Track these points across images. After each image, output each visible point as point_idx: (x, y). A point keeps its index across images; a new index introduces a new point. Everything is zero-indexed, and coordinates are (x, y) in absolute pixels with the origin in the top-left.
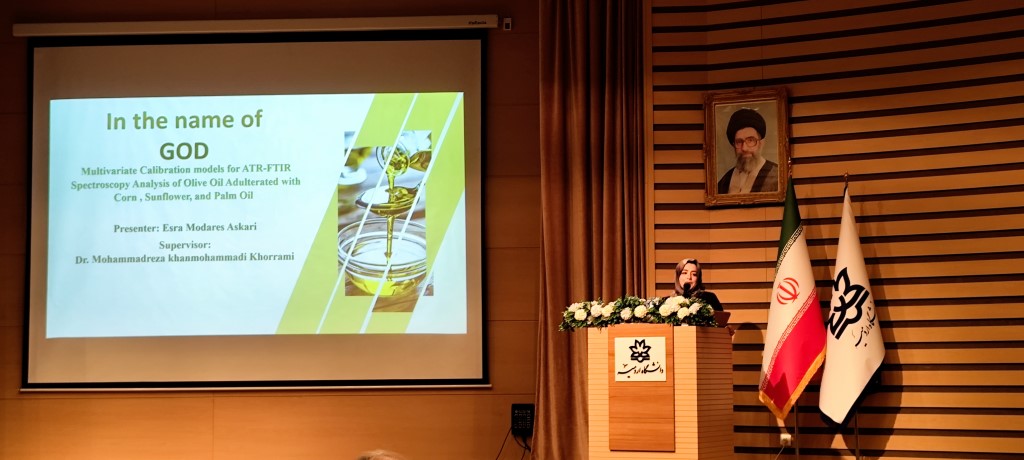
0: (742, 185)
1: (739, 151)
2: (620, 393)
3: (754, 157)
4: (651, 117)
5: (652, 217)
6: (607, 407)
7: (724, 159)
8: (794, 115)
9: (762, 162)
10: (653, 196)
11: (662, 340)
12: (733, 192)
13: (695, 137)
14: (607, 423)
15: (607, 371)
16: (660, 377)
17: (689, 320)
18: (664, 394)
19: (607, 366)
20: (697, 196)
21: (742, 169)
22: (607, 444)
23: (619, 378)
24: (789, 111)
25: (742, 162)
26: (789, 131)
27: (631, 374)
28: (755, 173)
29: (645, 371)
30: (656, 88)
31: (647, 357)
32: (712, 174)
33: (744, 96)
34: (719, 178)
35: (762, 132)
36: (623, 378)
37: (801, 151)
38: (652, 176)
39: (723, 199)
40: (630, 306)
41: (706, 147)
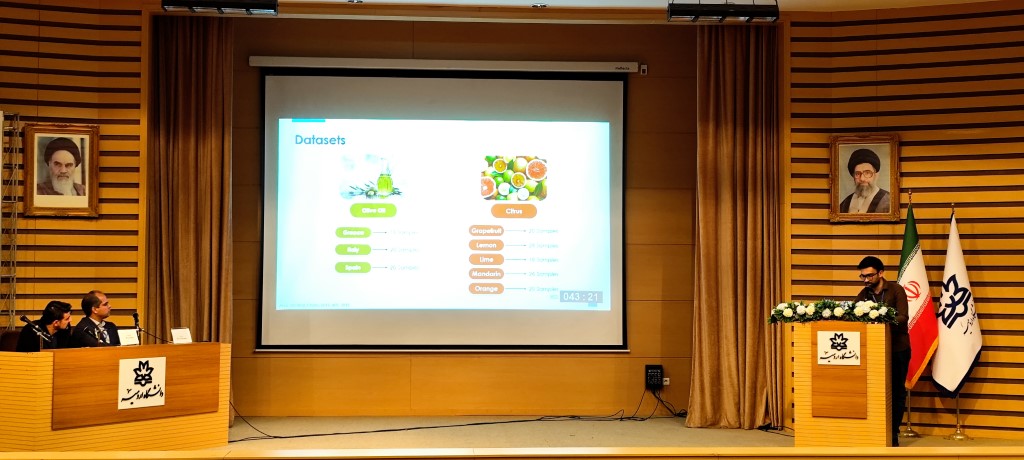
0: (859, 207)
1: (858, 181)
2: (820, 373)
3: (870, 186)
4: (789, 152)
5: (789, 229)
6: (810, 384)
7: (845, 185)
8: (903, 155)
9: (878, 190)
10: (789, 214)
11: (857, 335)
12: (853, 210)
13: (822, 169)
14: (810, 396)
15: (810, 356)
16: (856, 362)
17: (879, 319)
18: (858, 375)
19: (810, 352)
20: (823, 214)
21: (860, 195)
22: (811, 412)
23: (820, 362)
24: (899, 152)
25: (860, 189)
26: (899, 167)
27: (831, 359)
28: (871, 197)
29: (843, 357)
30: (793, 130)
31: (844, 347)
32: (836, 197)
33: (863, 139)
34: (841, 199)
35: (877, 166)
36: (825, 362)
37: (907, 183)
38: (789, 198)
39: (844, 217)
40: (829, 307)
41: (832, 177)
